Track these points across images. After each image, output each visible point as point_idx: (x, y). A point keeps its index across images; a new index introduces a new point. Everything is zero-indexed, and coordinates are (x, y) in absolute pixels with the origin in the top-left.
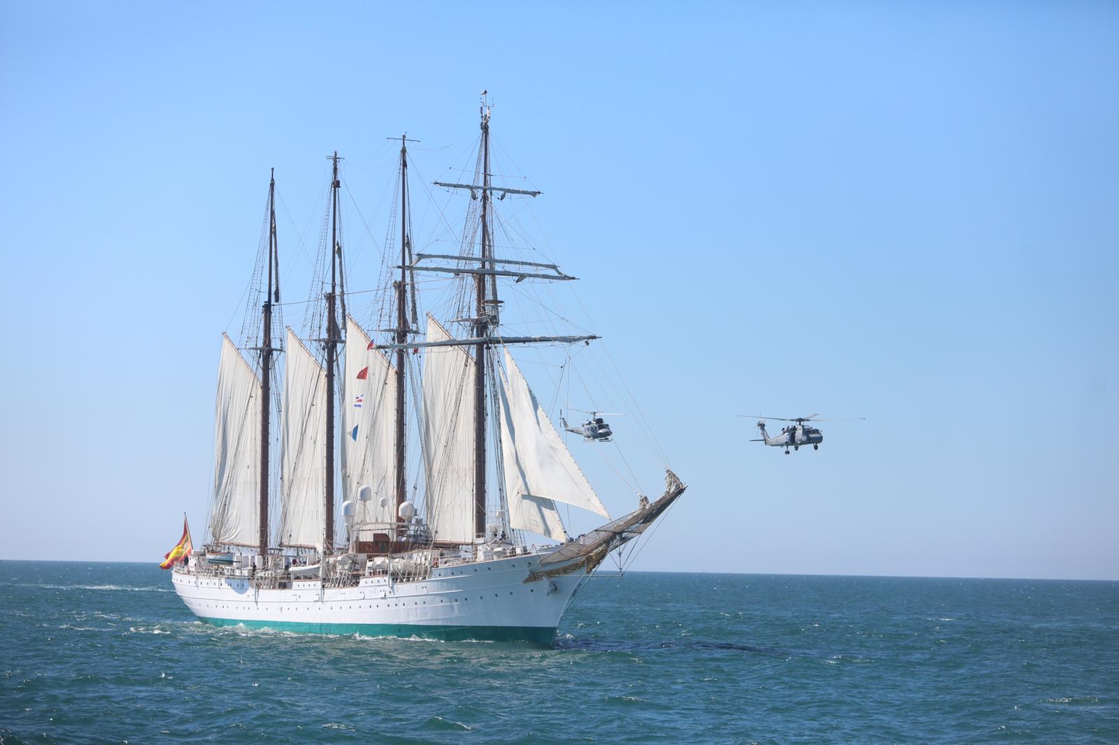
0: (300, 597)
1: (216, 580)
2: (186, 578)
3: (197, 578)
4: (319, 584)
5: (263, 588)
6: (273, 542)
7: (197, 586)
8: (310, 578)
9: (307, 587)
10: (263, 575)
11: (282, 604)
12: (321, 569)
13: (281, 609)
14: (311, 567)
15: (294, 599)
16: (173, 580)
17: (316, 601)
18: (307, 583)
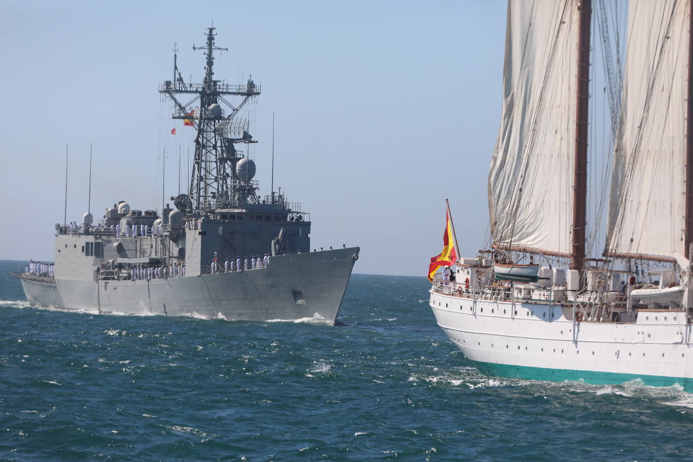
0: (649, 336)
1: (508, 306)
2: (456, 301)
3: (475, 302)
4: (682, 317)
5: (586, 320)
6: (594, 250)
7: (475, 315)
8: (666, 308)
9: (662, 321)
10: (586, 300)
11: (618, 347)
12: (686, 294)
13: (618, 354)
14: (667, 290)
15: (640, 338)
16: (431, 304)
17: (677, 343)
18: (661, 315)
